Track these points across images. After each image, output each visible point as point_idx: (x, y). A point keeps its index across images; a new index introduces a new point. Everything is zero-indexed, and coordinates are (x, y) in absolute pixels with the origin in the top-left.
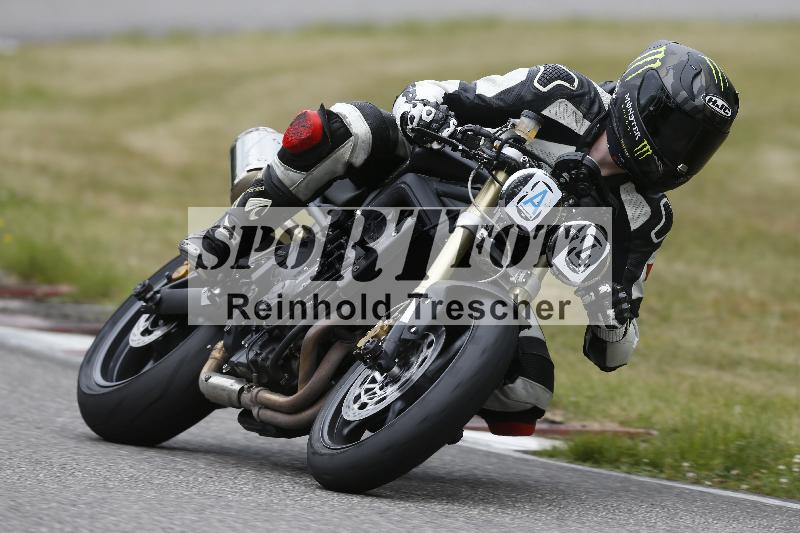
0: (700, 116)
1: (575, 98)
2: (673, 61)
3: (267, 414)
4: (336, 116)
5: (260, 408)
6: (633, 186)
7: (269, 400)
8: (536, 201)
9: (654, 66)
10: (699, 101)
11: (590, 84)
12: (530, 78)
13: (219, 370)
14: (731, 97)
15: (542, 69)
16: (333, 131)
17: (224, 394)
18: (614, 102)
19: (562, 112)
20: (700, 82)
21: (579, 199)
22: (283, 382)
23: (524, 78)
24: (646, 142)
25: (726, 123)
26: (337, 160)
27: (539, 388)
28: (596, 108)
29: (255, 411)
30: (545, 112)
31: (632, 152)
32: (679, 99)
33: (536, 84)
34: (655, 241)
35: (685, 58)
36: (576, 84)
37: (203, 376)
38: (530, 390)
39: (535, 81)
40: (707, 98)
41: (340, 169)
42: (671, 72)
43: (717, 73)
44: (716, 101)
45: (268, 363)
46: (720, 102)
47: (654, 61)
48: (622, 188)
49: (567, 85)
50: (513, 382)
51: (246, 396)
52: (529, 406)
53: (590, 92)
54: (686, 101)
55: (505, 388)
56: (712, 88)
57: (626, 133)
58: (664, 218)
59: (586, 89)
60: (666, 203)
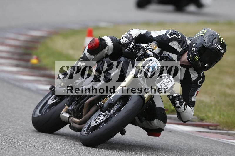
0: (214, 51)
1: (179, 41)
2: (208, 34)
3: (74, 125)
4: (103, 40)
5: (73, 123)
7: (75, 120)
9: (203, 35)
10: (214, 46)
11: (184, 37)
12: (167, 33)
13: (66, 112)
14: (224, 47)
17: (65, 118)
18: (190, 44)
20: (215, 41)
22: (79, 116)
23: (165, 33)
24: (197, 56)
25: (222, 54)
26: (103, 53)
27: (161, 122)
28: (185, 45)
30: (169, 44)
31: (193, 59)
32: (208, 45)
33: (168, 35)
34: (199, 85)
35: (212, 33)
36: (180, 37)
37: (61, 113)
38: (158, 123)
40: (217, 46)
41: (104, 56)
42: (207, 37)
43: (221, 39)
44: (219, 47)
45: (76, 110)
46: (220, 48)
47: (203, 33)
48: (190, 69)
49: (177, 37)
50: (153, 120)
51: (70, 119)
54: (210, 46)
55: (151, 122)
57: (192, 53)
58: (202, 78)
59: (183, 39)
60: (203, 74)
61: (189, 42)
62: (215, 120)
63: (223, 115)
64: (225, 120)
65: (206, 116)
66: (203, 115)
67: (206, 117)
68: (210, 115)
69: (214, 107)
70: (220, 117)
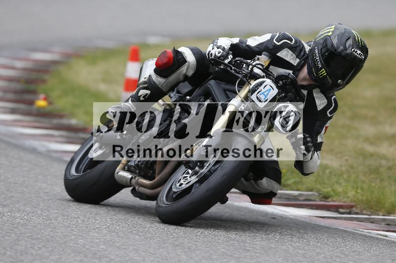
0: (349, 58)
1: (292, 48)
2: (338, 32)
3: (142, 189)
4: (180, 53)
5: (139, 186)
6: (319, 90)
7: (143, 182)
8: (266, 94)
9: (329, 34)
10: (349, 51)
11: (300, 42)
12: (272, 38)
13: (124, 169)
14: (364, 50)
15: (278, 34)
16: (178, 60)
17: (124, 180)
18: (310, 51)
19: (286, 55)
20: (350, 42)
21: (287, 94)
22: (149, 175)
23: (269, 38)
24: (323, 70)
25: (362, 62)
26: (180, 73)
27: (274, 183)
28: (302, 53)
29: (137, 188)
30: (278, 54)
31: (317, 74)
32: (339, 50)
33: (275, 41)
34: (329, 116)
35: (344, 31)
36: (293, 42)
37: (116, 171)
38: (269, 183)
39: (274, 40)
40: (353, 50)
41: (182, 78)
42: (336, 37)
43: (358, 38)
44: (357, 51)
45: (143, 166)
46: (359, 52)
47: (329, 32)
48: (314, 91)
49: (289, 42)
50: (261, 179)
51: (133, 181)
52: (268, 191)
53: (300, 46)
54: (342, 51)
55: (258, 182)
56: (355, 45)
57: (315, 65)
58: (333, 105)
59: (298, 44)
60: (334, 99)
61: (307, 48)
62: (348, 197)
63: (362, 189)
64: (365, 198)
65: (333, 190)
66: (327, 190)
67: (332, 193)
68: (340, 189)
69: (345, 176)
70: (357, 192)
